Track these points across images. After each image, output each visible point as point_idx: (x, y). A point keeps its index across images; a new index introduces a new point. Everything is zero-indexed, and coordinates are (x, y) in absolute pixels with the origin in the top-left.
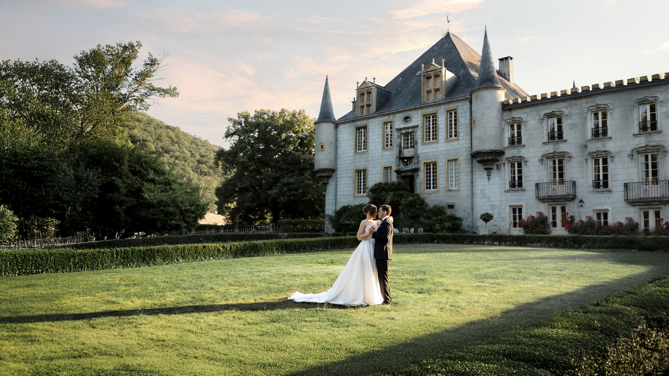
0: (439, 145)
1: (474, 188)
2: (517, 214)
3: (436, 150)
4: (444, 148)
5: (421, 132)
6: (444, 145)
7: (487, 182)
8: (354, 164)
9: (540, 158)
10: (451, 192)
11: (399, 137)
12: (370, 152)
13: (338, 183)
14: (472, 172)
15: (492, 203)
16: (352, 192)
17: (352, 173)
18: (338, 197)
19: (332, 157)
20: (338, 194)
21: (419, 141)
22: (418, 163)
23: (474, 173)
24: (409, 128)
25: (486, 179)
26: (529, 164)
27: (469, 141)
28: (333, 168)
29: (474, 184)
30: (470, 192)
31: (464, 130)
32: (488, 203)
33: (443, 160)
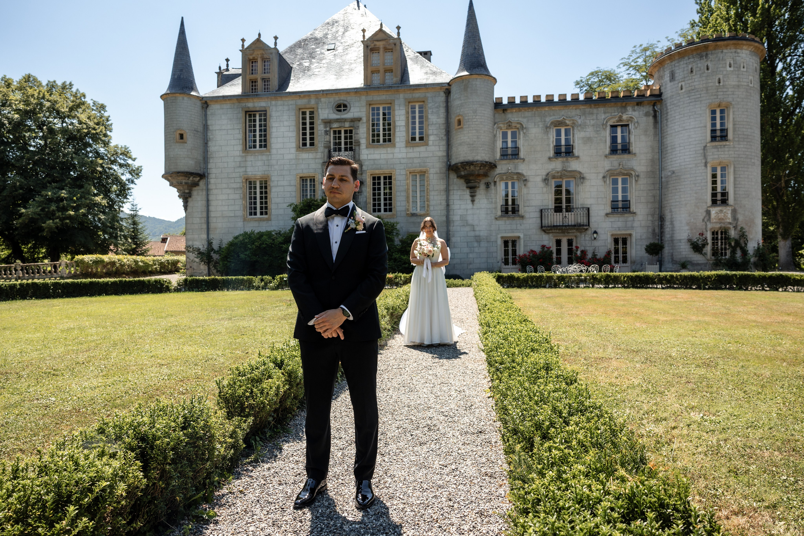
0: (396, 150)
1: (451, 213)
2: (510, 248)
3: (391, 156)
4: (404, 155)
5: (365, 129)
6: (404, 150)
7: (470, 205)
8: (243, 169)
9: (544, 177)
10: (415, 218)
11: (326, 133)
12: (274, 151)
13: (211, 198)
14: (448, 191)
15: (477, 233)
16: (240, 213)
17: (238, 183)
18: (212, 220)
19: (198, 155)
20: (212, 214)
21: (363, 142)
22: (362, 174)
23: (451, 193)
24: (345, 120)
25: (469, 202)
26: (529, 184)
27: (443, 148)
28: (201, 172)
29: (452, 207)
30: (444, 218)
31: (435, 132)
32: (472, 234)
33: (403, 172)
